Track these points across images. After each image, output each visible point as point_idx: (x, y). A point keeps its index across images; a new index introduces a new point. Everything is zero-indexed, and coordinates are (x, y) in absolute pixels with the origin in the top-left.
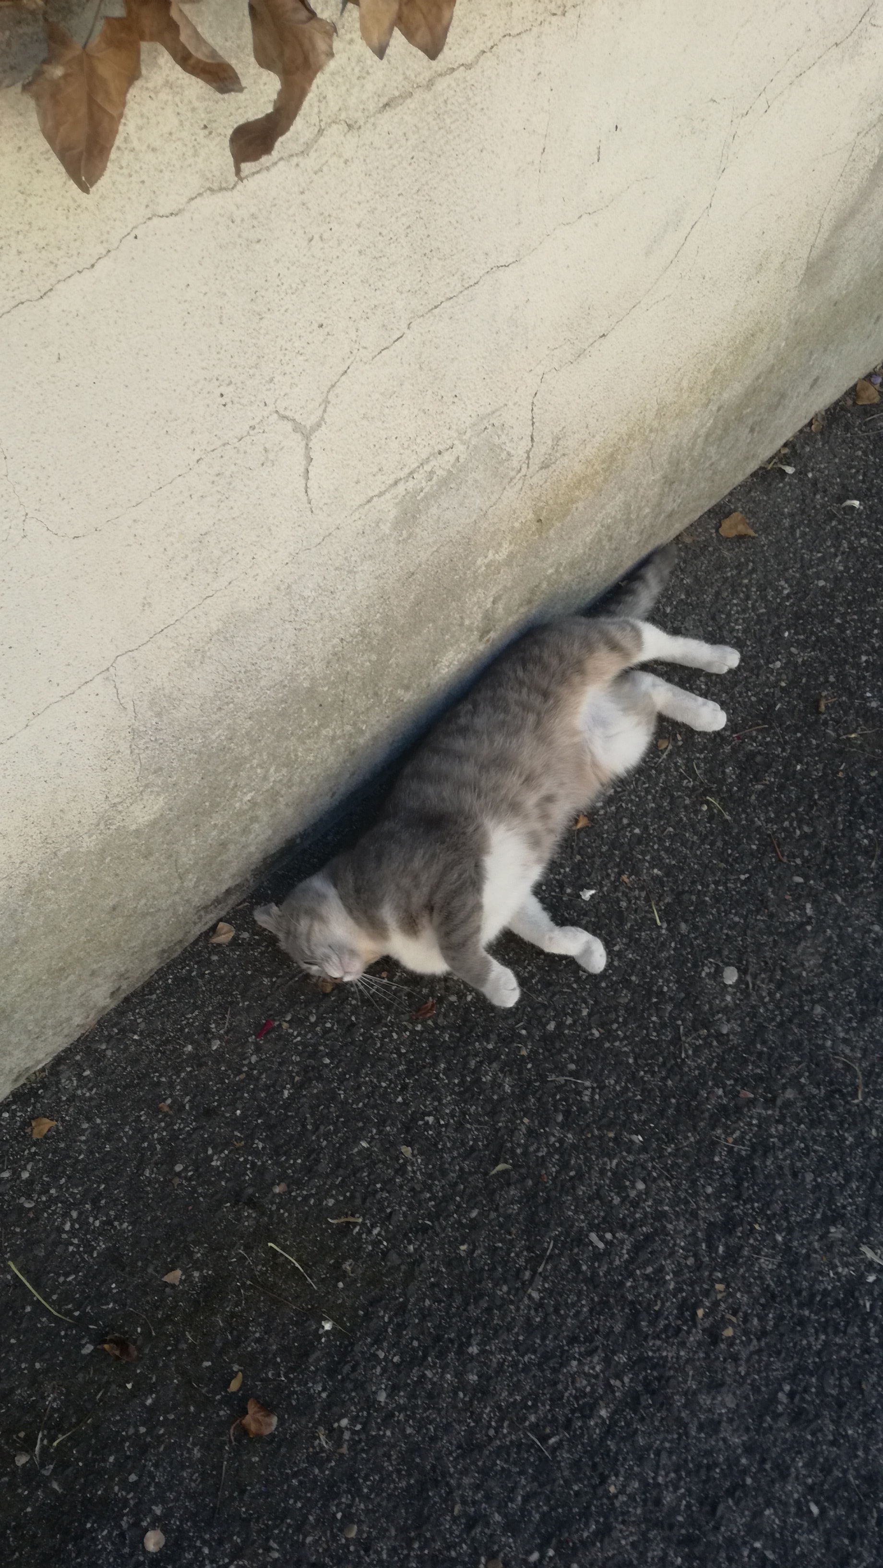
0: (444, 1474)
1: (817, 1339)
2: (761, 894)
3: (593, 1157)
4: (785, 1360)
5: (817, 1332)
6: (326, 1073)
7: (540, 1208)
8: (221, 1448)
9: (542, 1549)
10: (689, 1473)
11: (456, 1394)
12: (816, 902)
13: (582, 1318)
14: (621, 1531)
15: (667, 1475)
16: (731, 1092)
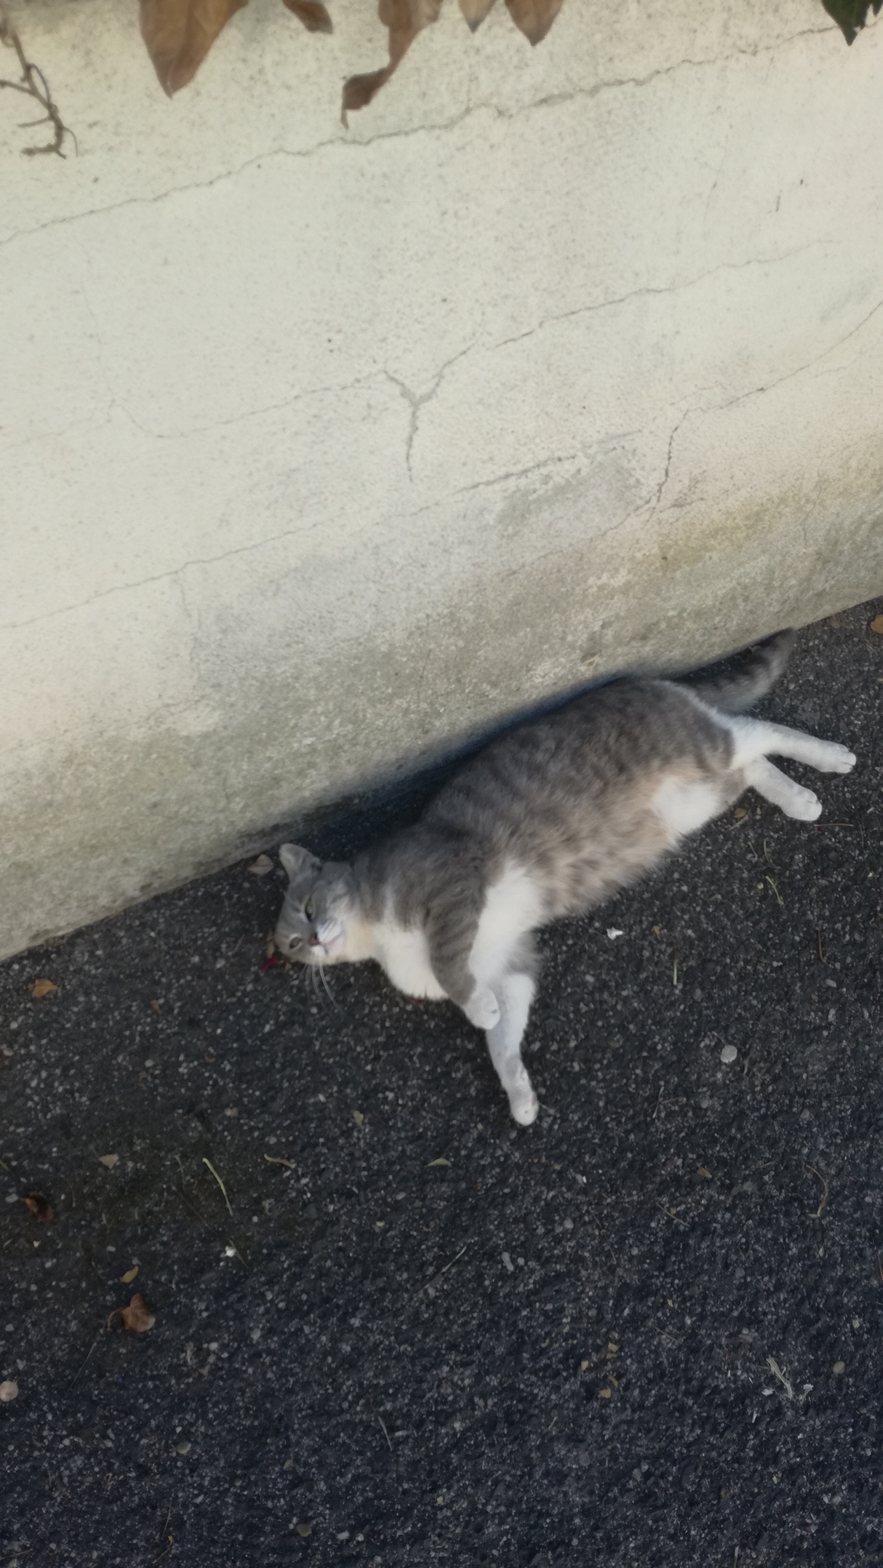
0: (287, 1427)
1: (692, 1431)
2: (788, 986)
3: (533, 1183)
4: (652, 1440)
5: (694, 1425)
6: (310, 1021)
7: (464, 1213)
8: (96, 1329)
9: (353, 1531)
10: (519, 1513)
11: (325, 1357)
12: (842, 1011)
13: (469, 1328)
14: (434, 1542)
15: (498, 1506)
16: (690, 1166)
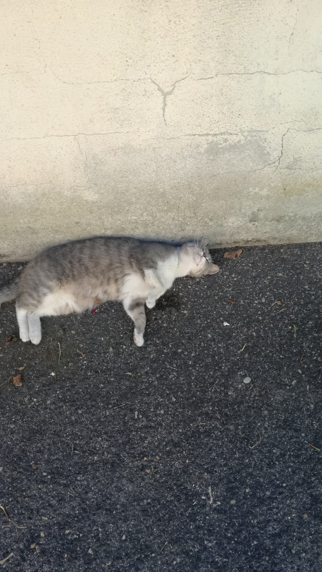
0: (45, 434)
1: (170, 497)
2: (282, 366)
3: (157, 394)
4: (156, 493)
5: (172, 495)
7: (130, 393)
8: (5, 380)
9: (49, 474)
10: (101, 494)
11: (66, 418)
12: (298, 383)
13: (114, 430)
14: (71, 490)
15: (96, 489)
16: (214, 411)
